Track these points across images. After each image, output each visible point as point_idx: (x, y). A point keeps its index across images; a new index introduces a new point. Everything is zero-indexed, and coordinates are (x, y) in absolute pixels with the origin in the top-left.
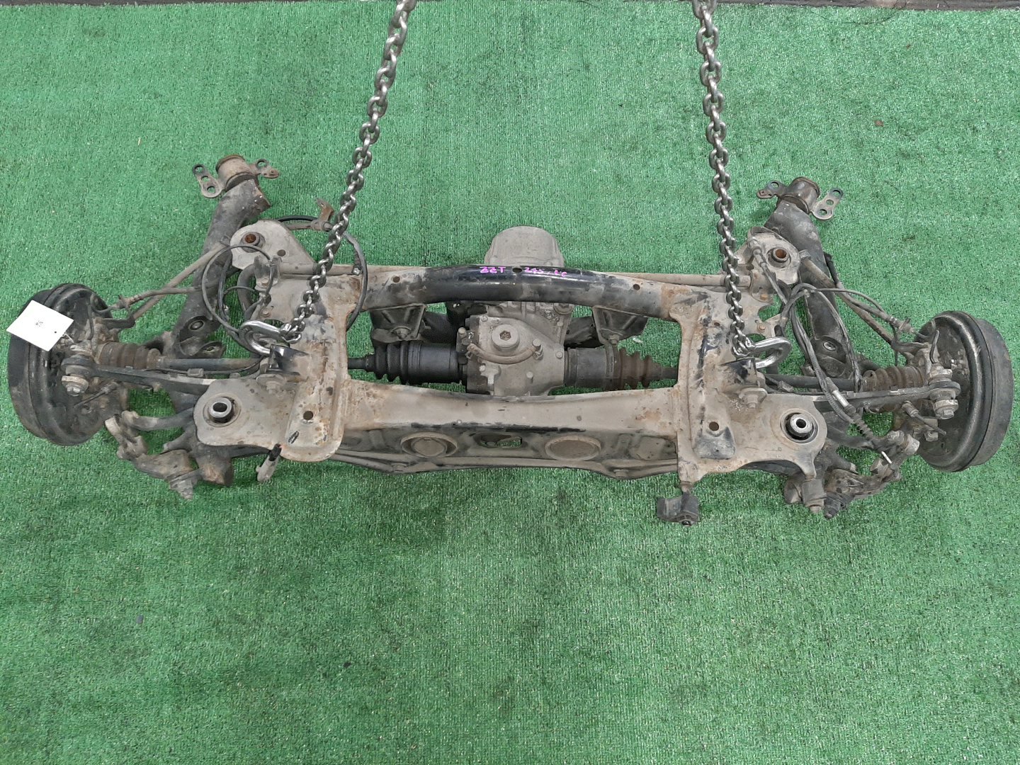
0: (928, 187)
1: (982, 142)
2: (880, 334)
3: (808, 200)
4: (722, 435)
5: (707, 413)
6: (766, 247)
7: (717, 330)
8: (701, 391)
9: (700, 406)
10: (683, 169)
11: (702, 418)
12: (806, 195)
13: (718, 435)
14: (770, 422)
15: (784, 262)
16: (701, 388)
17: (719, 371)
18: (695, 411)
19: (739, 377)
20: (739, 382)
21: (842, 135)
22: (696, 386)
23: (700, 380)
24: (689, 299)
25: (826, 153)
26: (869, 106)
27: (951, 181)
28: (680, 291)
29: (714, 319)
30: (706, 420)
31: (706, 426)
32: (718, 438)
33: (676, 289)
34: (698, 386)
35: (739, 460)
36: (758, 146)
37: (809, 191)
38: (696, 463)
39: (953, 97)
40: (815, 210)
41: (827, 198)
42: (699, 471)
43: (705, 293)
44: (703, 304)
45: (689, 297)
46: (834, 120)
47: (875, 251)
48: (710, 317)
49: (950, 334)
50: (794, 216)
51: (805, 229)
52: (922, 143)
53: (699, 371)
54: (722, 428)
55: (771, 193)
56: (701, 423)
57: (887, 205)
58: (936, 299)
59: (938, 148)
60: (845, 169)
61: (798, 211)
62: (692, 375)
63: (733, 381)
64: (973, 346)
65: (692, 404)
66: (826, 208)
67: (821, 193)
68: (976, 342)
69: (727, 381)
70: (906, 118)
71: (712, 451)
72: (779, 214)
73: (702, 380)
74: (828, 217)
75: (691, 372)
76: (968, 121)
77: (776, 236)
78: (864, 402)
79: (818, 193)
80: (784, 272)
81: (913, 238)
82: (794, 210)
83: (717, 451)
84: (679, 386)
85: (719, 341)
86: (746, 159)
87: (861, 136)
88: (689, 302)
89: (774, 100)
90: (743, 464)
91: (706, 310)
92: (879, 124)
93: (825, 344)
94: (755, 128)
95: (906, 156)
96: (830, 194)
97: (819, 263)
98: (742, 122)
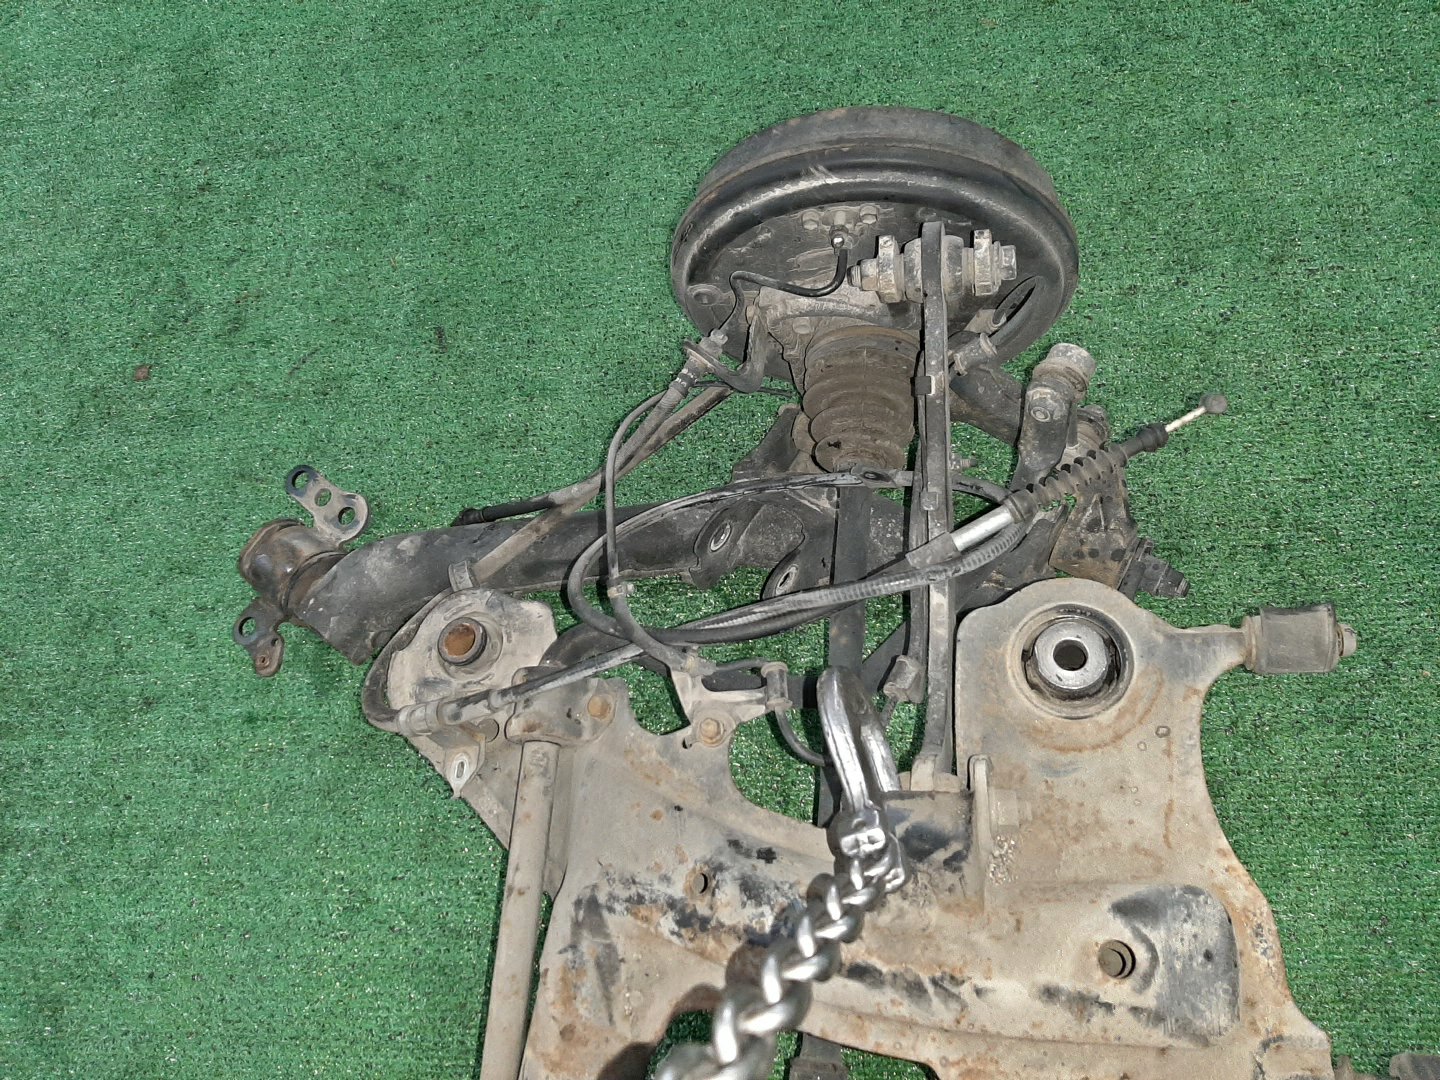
0: (320, 290)
1: (235, 179)
2: (696, 418)
3: (306, 549)
4: (1145, 931)
5: (1067, 984)
6: (429, 674)
7: (728, 892)
8: (978, 992)
9: (1038, 1005)
10: (152, 864)
11: (1083, 1003)
12: (293, 553)
13: (1151, 948)
14: (1062, 750)
15: (485, 635)
16: (965, 991)
17: (901, 914)
18: (1058, 1020)
19: (941, 855)
20: (958, 857)
21: (153, 453)
22: (954, 1006)
23: (930, 989)
24: (599, 965)
25: (189, 495)
26: (95, 390)
27: (315, 243)
28: (568, 997)
29: (677, 891)
30: (1095, 990)
31: (1118, 992)
32: (1158, 948)
33: (555, 1011)
34: (957, 997)
35: (1221, 878)
36: (131, 655)
37: (284, 545)
38: (1256, 1042)
39: (118, 221)
40: (337, 532)
41: (308, 502)
42: (1286, 1032)
43: (578, 903)
44: (618, 922)
45: (591, 967)
46: (109, 467)
47: (463, 413)
48: (672, 904)
49: (744, 250)
50: (345, 589)
51: (388, 565)
52: (214, 291)
53: (894, 985)
54: (1119, 930)
55: (270, 638)
56: (1109, 1007)
57: (350, 376)
58: (592, 301)
59: (231, 261)
60: (242, 456)
61: (335, 577)
62: (906, 1008)
63: (950, 878)
64: (803, 185)
65: (1026, 1026)
66: (339, 507)
67: (292, 513)
68: (795, 176)
69: (945, 896)
70: (145, 316)
71: (1210, 979)
72: (334, 627)
73: (934, 982)
74: (361, 504)
75: (892, 1011)
76: (179, 197)
77: (403, 645)
78: (951, 467)
79: (289, 523)
80: (514, 636)
81: (440, 332)
82: (328, 587)
83: (1208, 956)
84: (945, 1062)
85: (773, 893)
86: (160, 687)
87: (163, 412)
88: (608, 968)
89: (21, 601)
90: (1235, 862)
91: (643, 911)
92: (144, 373)
93: (713, 547)
94: (82, 656)
95: (237, 325)
96: (301, 494)
97: (486, 538)
98: (57, 688)
